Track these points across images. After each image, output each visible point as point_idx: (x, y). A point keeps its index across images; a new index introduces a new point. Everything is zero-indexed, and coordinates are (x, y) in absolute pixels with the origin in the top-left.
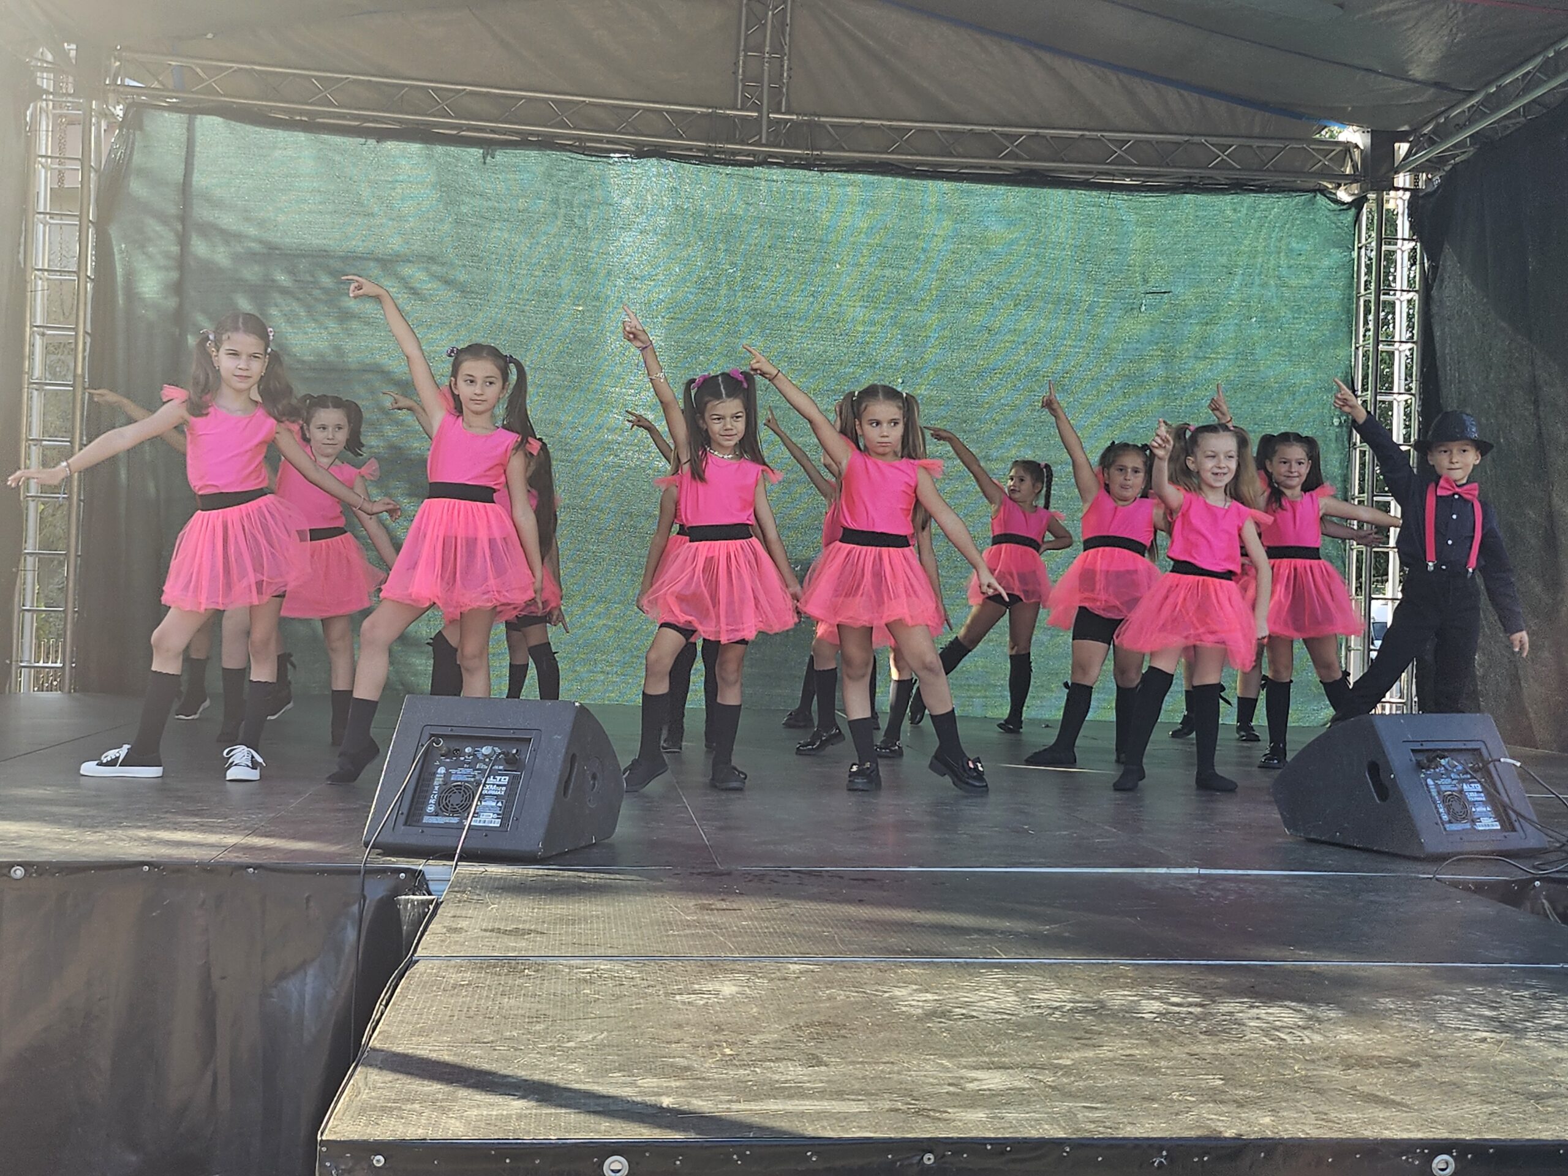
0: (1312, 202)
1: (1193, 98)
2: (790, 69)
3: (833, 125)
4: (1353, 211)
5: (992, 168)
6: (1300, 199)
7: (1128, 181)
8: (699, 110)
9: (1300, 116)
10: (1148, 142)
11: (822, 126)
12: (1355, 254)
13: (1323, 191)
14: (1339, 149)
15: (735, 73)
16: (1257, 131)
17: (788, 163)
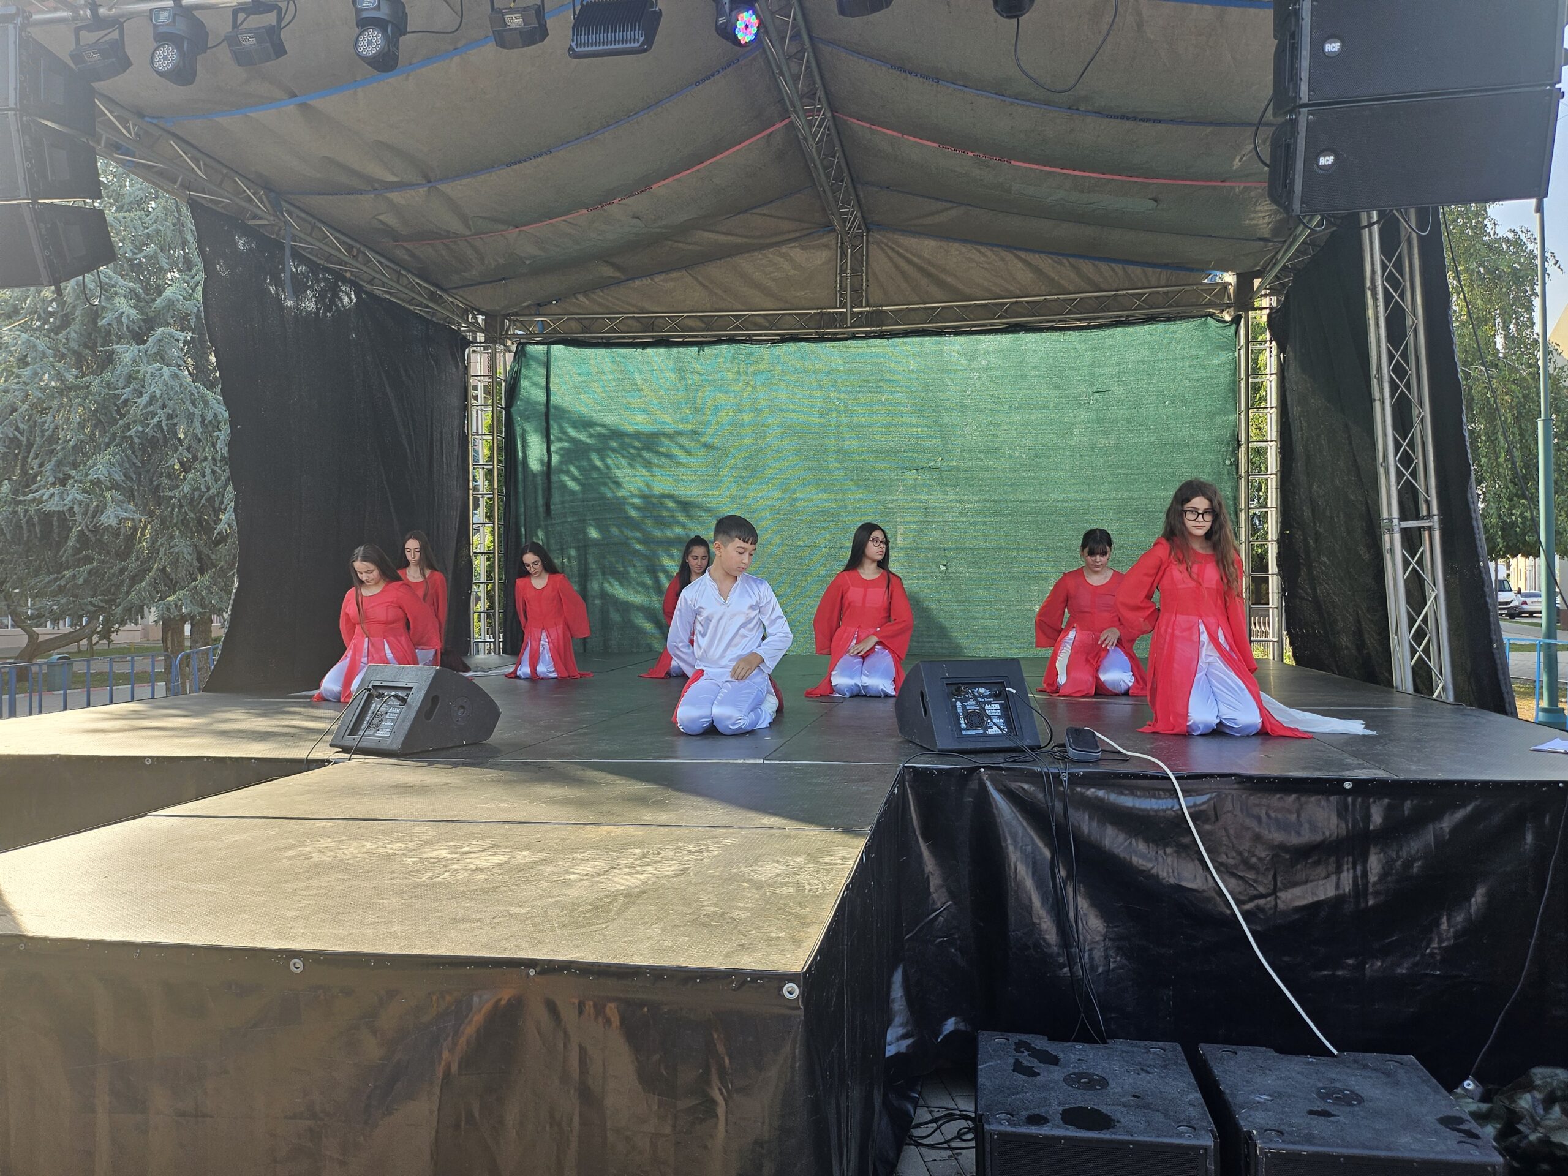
0: (1205, 324)
1: (1118, 268)
2: (867, 281)
3: (891, 311)
4: (1234, 327)
5: (991, 325)
6: (1195, 323)
7: (1078, 324)
8: (813, 311)
9: (1191, 270)
10: (1090, 298)
11: (885, 312)
12: (1236, 354)
13: (1212, 315)
14: (1219, 288)
15: (836, 287)
16: (1163, 282)
17: (868, 336)
